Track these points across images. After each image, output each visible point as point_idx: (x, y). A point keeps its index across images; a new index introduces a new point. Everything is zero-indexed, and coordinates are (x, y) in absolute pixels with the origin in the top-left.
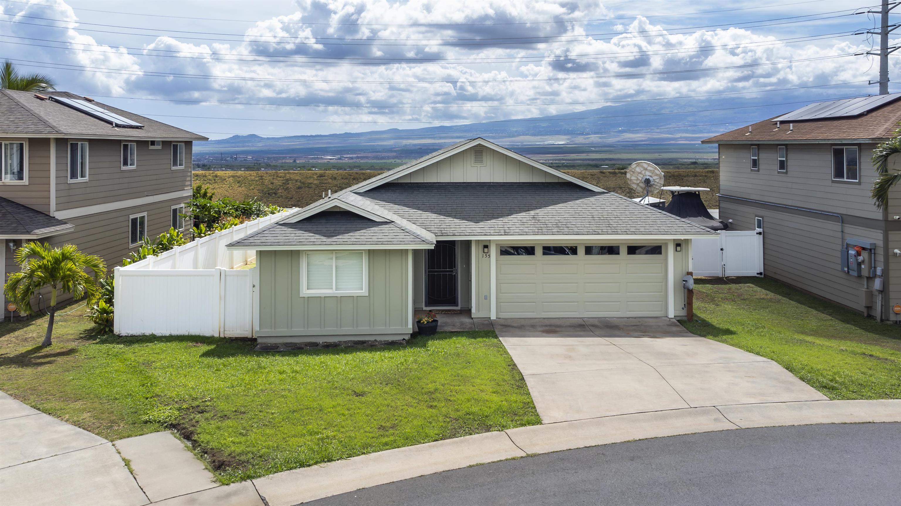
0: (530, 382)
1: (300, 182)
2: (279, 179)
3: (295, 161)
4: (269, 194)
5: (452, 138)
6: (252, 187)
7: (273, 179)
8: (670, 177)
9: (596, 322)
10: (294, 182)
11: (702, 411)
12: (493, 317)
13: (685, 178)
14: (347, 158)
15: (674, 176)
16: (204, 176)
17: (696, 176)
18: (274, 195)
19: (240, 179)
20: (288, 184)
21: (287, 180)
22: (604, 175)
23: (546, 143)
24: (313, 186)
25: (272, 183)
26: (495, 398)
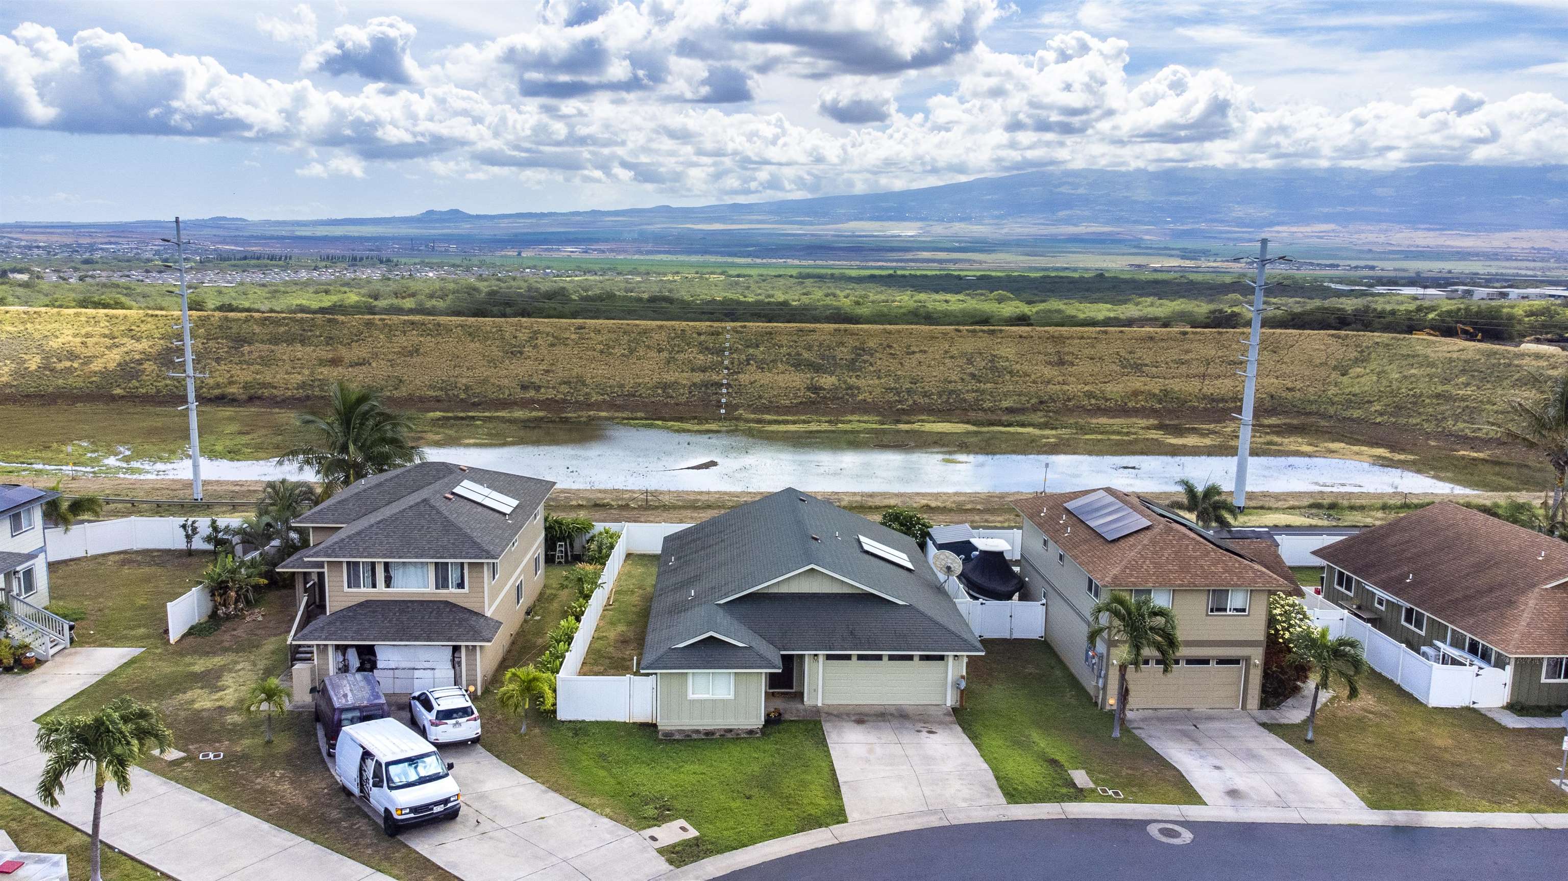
0: (844, 789)
1: (553, 336)
2: (524, 331)
3: (519, 254)
4: (512, 353)
5: (751, 222)
6: (489, 342)
7: (516, 330)
8: (1048, 338)
9: (893, 710)
10: (544, 336)
11: (935, 812)
12: (820, 704)
13: (1068, 342)
14: (595, 250)
15: (1053, 337)
16: (422, 324)
17: (1082, 338)
18: (519, 355)
19: (471, 330)
20: (537, 339)
21: (535, 332)
22: (959, 334)
23: (888, 233)
24: (569, 342)
25: (515, 337)
26: (824, 802)
